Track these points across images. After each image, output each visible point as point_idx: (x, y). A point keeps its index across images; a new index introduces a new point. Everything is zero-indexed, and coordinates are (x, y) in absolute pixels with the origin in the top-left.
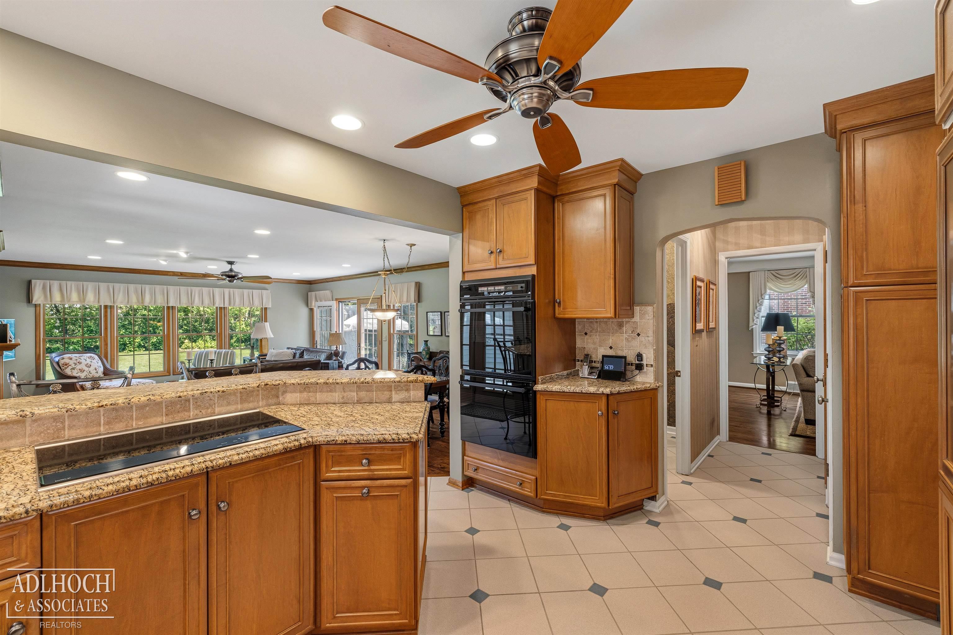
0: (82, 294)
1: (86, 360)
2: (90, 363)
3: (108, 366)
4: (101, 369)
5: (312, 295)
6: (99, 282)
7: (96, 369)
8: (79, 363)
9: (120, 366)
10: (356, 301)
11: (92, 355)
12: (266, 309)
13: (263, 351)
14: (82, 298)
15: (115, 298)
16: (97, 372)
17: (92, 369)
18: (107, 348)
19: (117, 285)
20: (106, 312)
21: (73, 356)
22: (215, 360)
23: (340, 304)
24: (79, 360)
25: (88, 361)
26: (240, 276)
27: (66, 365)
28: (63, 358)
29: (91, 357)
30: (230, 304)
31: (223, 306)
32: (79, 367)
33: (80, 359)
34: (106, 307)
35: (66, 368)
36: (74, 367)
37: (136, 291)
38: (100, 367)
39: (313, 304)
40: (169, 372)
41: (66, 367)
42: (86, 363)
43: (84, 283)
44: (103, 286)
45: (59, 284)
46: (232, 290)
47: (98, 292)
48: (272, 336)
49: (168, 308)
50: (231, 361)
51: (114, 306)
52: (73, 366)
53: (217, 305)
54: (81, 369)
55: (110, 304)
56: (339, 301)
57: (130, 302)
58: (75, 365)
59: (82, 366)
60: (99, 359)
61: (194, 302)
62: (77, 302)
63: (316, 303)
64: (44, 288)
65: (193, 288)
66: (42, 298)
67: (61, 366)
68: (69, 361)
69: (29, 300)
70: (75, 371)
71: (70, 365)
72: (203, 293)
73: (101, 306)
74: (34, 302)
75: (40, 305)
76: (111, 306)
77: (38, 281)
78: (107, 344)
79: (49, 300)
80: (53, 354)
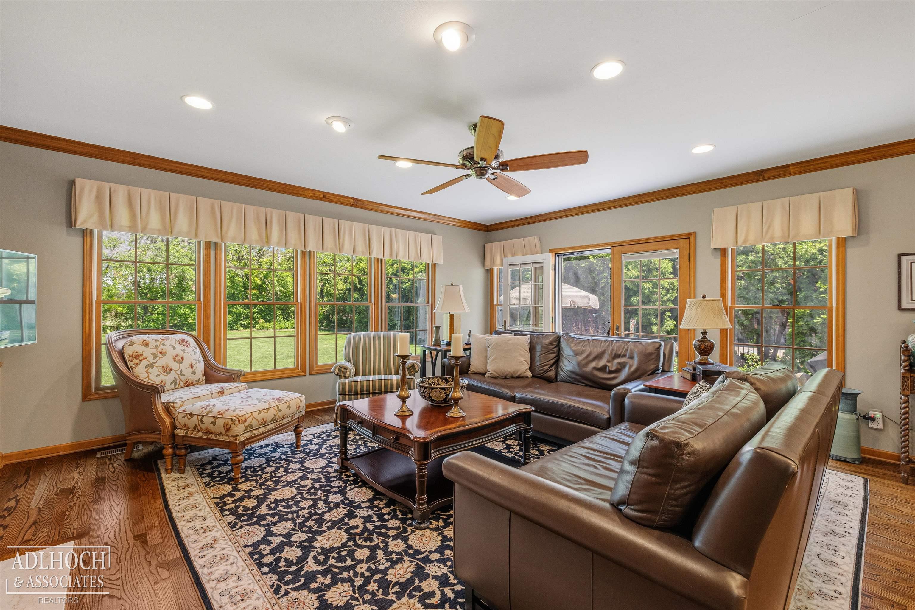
0: (168, 216)
1: (174, 348)
2: (181, 353)
3: (212, 358)
4: (200, 367)
5: (495, 247)
6: (197, 195)
7: (192, 367)
8: (162, 353)
11: (185, 337)
12: (434, 265)
15: (224, 230)
16: (194, 373)
18: (209, 324)
19: (227, 205)
20: (208, 255)
21: (151, 338)
23: (557, 258)
24: (162, 347)
25: (179, 348)
27: (137, 357)
28: (131, 344)
29: (183, 340)
30: (390, 256)
31: (381, 257)
32: (161, 362)
33: (163, 344)
34: (208, 244)
35: (137, 364)
36: (152, 361)
37: (257, 219)
38: (199, 361)
40: (303, 369)
41: (138, 361)
42: (174, 353)
43: (172, 195)
44: (203, 203)
45: (126, 192)
46: (393, 230)
47: (196, 215)
49: (304, 254)
51: (221, 244)
52: (151, 359)
53: (374, 256)
54: (165, 366)
55: (215, 239)
56: (556, 254)
57: (247, 239)
58: (154, 358)
59: (167, 361)
60: (196, 346)
61: (343, 246)
62: (159, 230)
63: (504, 259)
64: (99, 198)
65: (342, 222)
66: (95, 218)
67: (127, 359)
68: (143, 348)
69: (70, 222)
70: (154, 371)
71: (145, 359)
72: (356, 231)
73: (199, 242)
74: (80, 224)
75: (91, 232)
76: (215, 244)
77: (88, 183)
78: (208, 317)
79: (108, 222)
80: (113, 335)
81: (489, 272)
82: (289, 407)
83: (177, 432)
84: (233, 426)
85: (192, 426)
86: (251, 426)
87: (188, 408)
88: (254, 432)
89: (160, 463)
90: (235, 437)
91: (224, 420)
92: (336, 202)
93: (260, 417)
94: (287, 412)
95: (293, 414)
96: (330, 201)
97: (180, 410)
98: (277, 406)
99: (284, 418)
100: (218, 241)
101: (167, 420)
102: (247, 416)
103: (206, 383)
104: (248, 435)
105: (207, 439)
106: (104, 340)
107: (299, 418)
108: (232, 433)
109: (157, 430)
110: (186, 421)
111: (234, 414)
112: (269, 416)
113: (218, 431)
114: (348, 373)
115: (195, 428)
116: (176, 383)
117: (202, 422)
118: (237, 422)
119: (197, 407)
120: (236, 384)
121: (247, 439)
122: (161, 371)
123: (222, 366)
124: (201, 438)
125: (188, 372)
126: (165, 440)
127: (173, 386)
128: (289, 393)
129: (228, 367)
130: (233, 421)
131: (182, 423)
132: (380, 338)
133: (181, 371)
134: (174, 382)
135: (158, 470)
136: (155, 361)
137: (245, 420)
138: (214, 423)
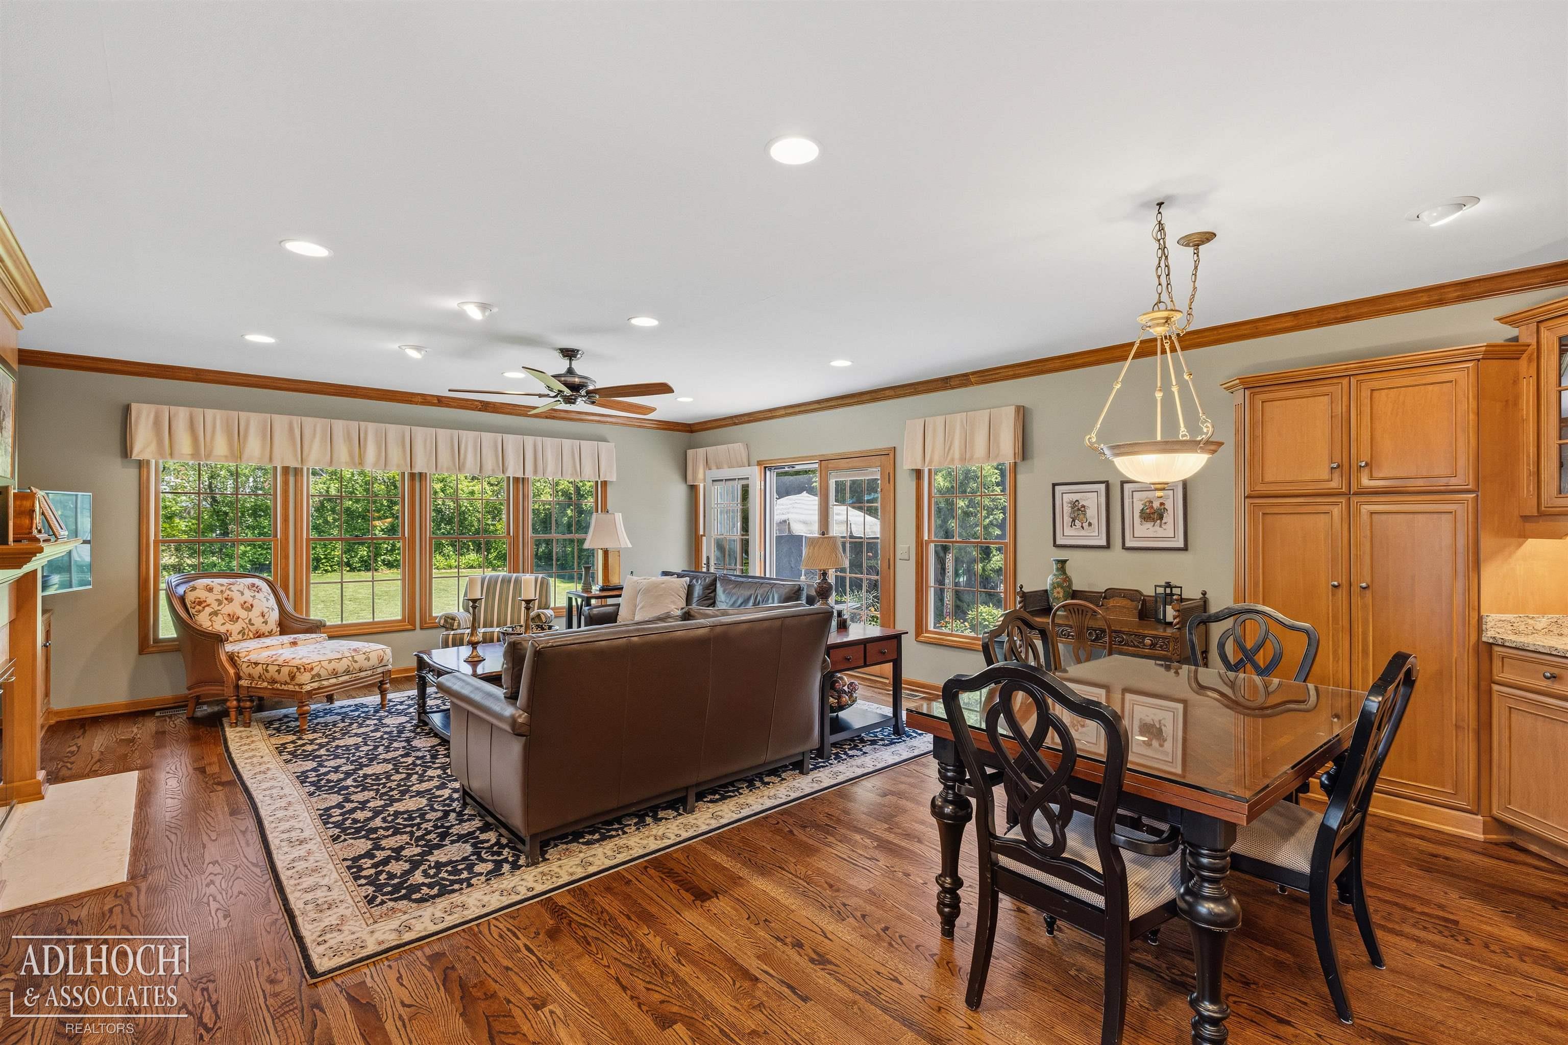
0: (238, 439)
1: (242, 594)
2: (250, 600)
3: (289, 607)
4: (274, 616)
5: (697, 455)
6: (271, 412)
7: (263, 616)
8: (228, 599)
9: (312, 610)
10: (817, 466)
11: (256, 581)
12: (605, 483)
13: (610, 578)
14: (237, 452)
15: (305, 453)
16: (266, 623)
17: (254, 614)
18: (287, 565)
19: (309, 422)
20: (286, 483)
21: (215, 582)
22: (537, 602)
23: (768, 473)
24: (228, 592)
25: (248, 594)
26: (591, 387)
27: (200, 603)
28: (194, 589)
29: (253, 585)
30: (535, 472)
31: (520, 475)
32: (227, 609)
33: (229, 589)
34: (286, 470)
35: (199, 611)
36: (216, 608)
37: (348, 438)
38: (273, 609)
39: (701, 475)
40: (412, 622)
41: (200, 608)
42: (242, 599)
43: (241, 414)
44: (281, 422)
45: (188, 414)
46: (539, 439)
47: (269, 436)
48: (630, 546)
49: (412, 476)
50: (544, 600)
51: (302, 469)
52: (215, 606)
53: (511, 473)
54: (232, 614)
55: (293, 464)
56: (765, 468)
57: (334, 461)
58: (219, 605)
59: (234, 608)
60: (270, 591)
61: (464, 463)
62: (226, 457)
63: (707, 472)
64: (157, 423)
65: (464, 433)
66: (153, 447)
67: (189, 606)
68: (207, 594)
69: (125, 451)
70: (219, 620)
71: (208, 605)
72: (483, 444)
73: (275, 468)
74: (135, 456)
75: (148, 462)
76: (296, 469)
77: (145, 407)
78: (286, 557)
79: (167, 450)
80: (174, 578)
81: (693, 489)
82: (368, 659)
83: (241, 683)
84: (298, 674)
85: (256, 676)
86: (319, 675)
87: (253, 657)
88: (323, 682)
89: (225, 720)
90: (300, 685)
91: (288, 668)
92: (455, 407)
93: (330, 667)
94: (366, 664)
95: (374, 668)
96: (448, 406)
97: (245, 660)
98: (353, 657)
99: (361, 671)
100: (299, 466)
101: (232, 671)
102: (314, 665)
103: (281, 634)
104: (315, 685)
105: (273, 689)
106: (163, 586)
107: (383, 673)
108: (297, 681)
109: (221, 682)
110: (250, 670)
111: (300, 662)
112: (341, 666)
113: (283, 680)
114: (456, 624)
115: (259, 677)
116: (244, 634)
117: (267, 671)
118: (302, 670)
119: (263, 656)
120: (314, 636)
121: (315, 690)
122: (227, 619)
123: (304, 616)
124: (266, 688)
125: (258, 622)
126: (229, 691)
127: (240, 637)
128: (371, 644)
129: (312, 618)
130: (298, 669)
131: (247, 673)
132: (509, 581)
133: (250, 620)
134: (242, 632)
135: (222, 725)
136: (219, 608)
137: (312, 669)
138: (279, 671)
